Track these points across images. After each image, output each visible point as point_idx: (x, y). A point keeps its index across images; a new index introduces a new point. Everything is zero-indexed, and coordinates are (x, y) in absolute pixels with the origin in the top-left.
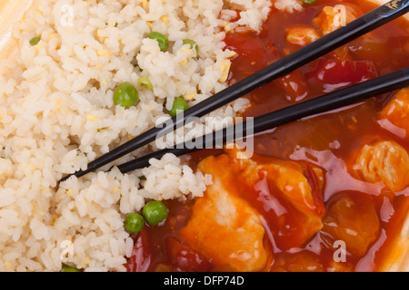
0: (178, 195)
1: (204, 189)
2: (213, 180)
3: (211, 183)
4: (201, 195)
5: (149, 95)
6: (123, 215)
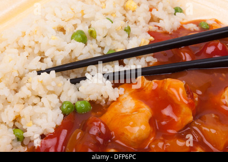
0: (100, 98)
1: (118, 96)
2: (125, 92)
3: (123, 93)
4: (115, 100)
5: (94, 41)
6: (60, 102)
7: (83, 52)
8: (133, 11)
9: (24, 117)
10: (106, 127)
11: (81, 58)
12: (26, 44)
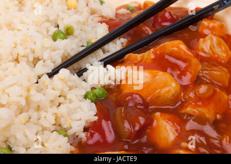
7: (72, 47)
8: (75, 9)
9: (62, 116)
10: (141, 96)
11: (73, 54)
12: (22, 52)
